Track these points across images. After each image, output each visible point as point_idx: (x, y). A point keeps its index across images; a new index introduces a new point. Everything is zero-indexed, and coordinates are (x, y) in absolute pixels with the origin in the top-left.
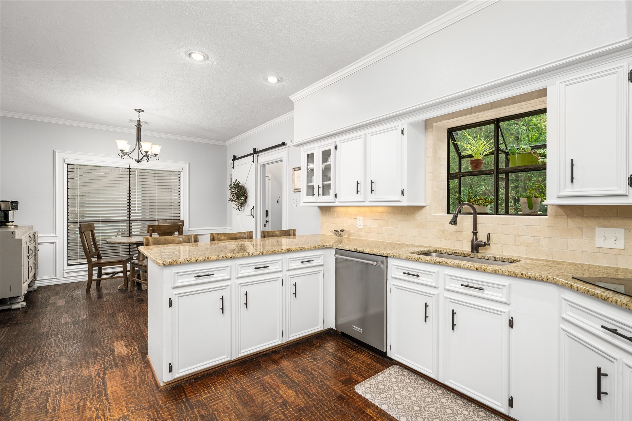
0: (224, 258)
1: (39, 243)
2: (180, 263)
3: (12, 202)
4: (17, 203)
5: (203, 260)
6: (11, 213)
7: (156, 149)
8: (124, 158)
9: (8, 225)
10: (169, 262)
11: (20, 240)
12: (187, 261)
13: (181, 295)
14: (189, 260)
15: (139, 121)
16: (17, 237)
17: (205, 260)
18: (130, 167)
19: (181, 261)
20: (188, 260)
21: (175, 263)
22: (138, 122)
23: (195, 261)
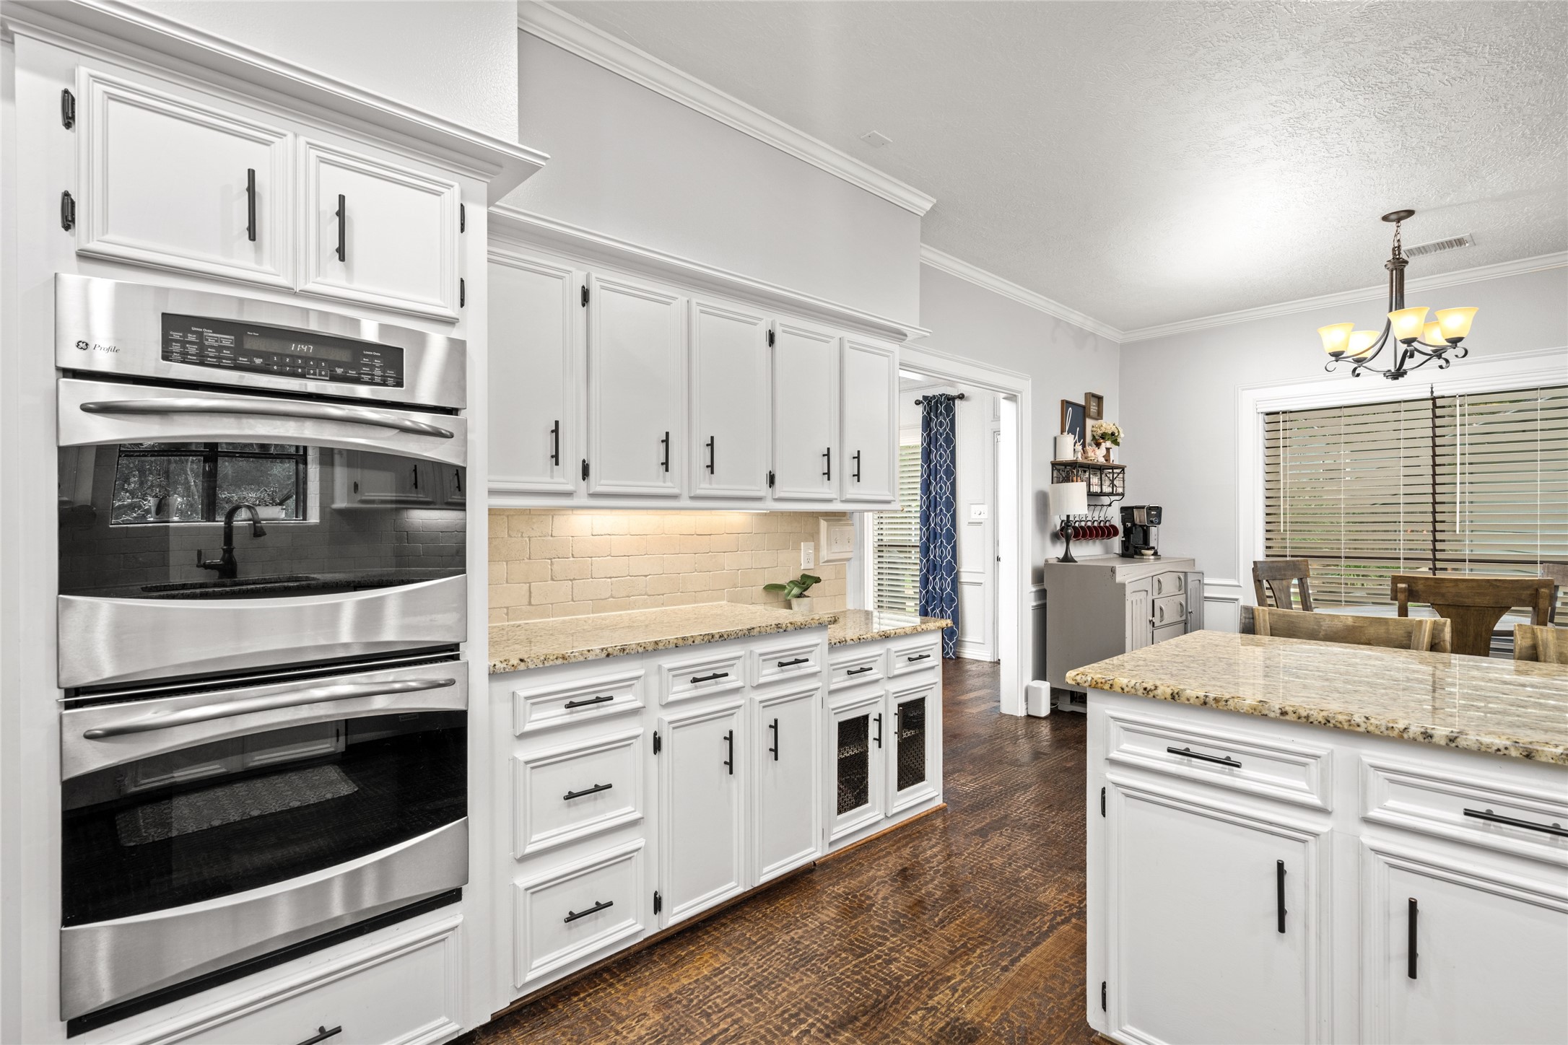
0: (1287, 718)
1: (1205, 598)
2: (1120, 690)
3: (1150, 509)
4: (1159, 510)
5: (1198, 703)
6: (1153, 530)
7: (1456, 321)
8: (1358, 375)
9: (1146, 555)
10: (1089, 679)
11: (1123, 586)
12: (1142, 690)
13: (1133, 794)
14: (1151, 690)
15: (1397, 249)
16: (1119, 579)
17: (1205, 703)
18: (1435, 394)
19: (1124, 686)
20: (1145, 689)
21: (1107, 687)
22: (1394, 254)
23: (1169, 696)
